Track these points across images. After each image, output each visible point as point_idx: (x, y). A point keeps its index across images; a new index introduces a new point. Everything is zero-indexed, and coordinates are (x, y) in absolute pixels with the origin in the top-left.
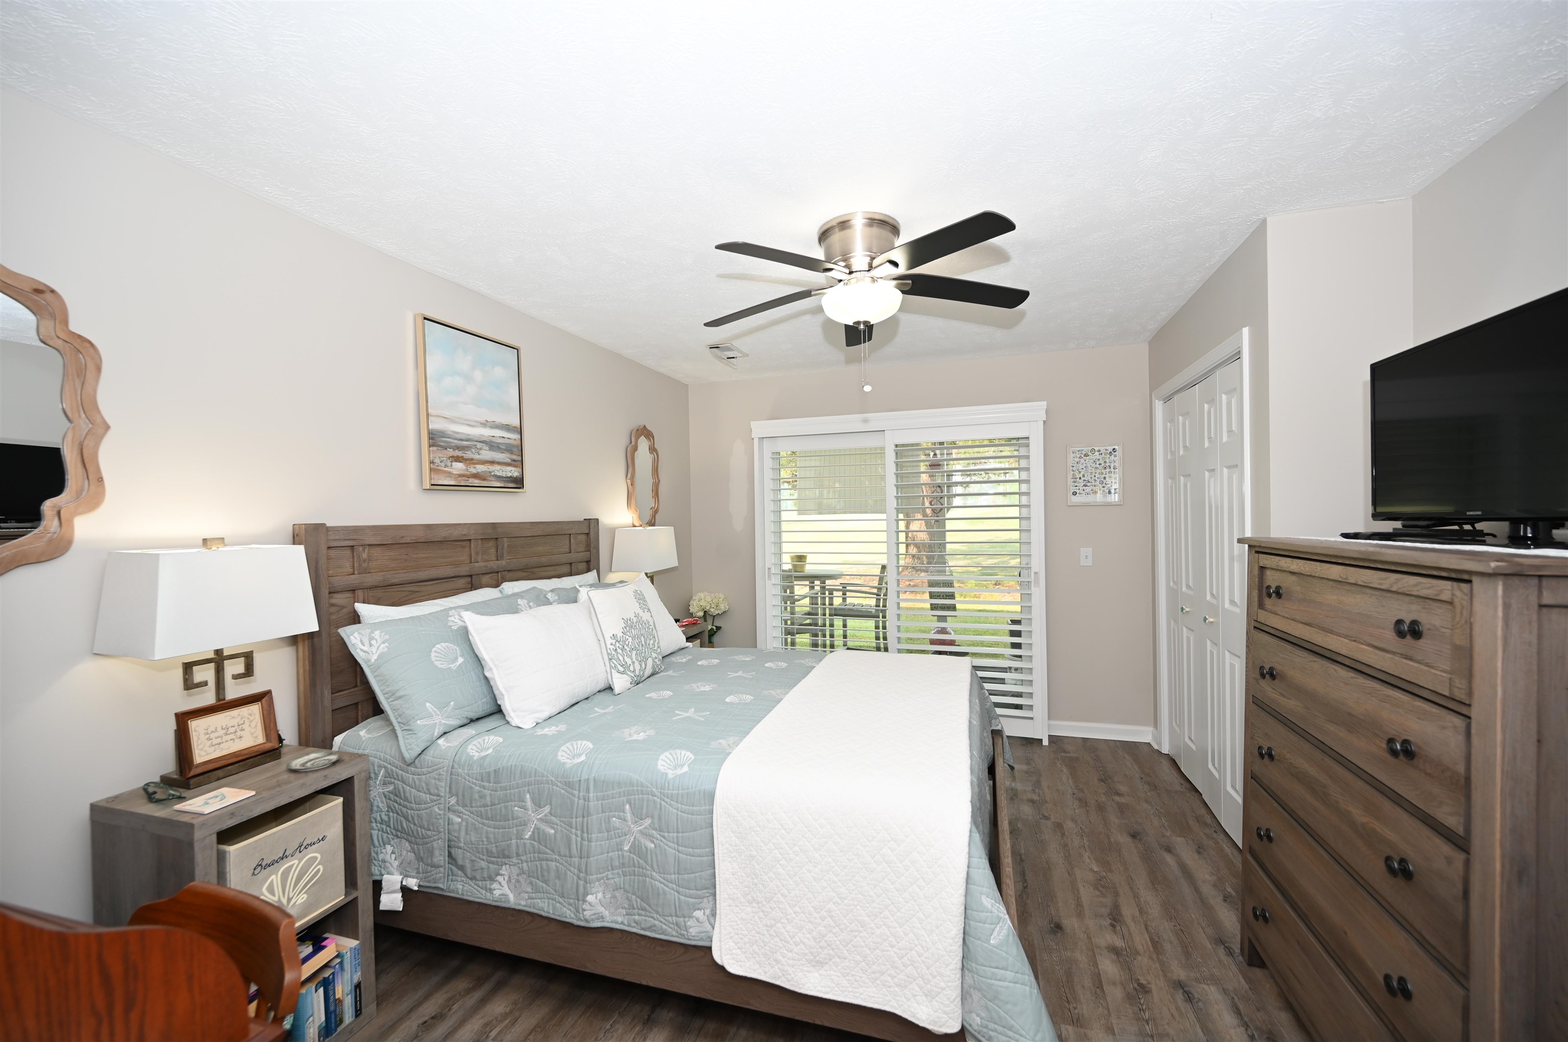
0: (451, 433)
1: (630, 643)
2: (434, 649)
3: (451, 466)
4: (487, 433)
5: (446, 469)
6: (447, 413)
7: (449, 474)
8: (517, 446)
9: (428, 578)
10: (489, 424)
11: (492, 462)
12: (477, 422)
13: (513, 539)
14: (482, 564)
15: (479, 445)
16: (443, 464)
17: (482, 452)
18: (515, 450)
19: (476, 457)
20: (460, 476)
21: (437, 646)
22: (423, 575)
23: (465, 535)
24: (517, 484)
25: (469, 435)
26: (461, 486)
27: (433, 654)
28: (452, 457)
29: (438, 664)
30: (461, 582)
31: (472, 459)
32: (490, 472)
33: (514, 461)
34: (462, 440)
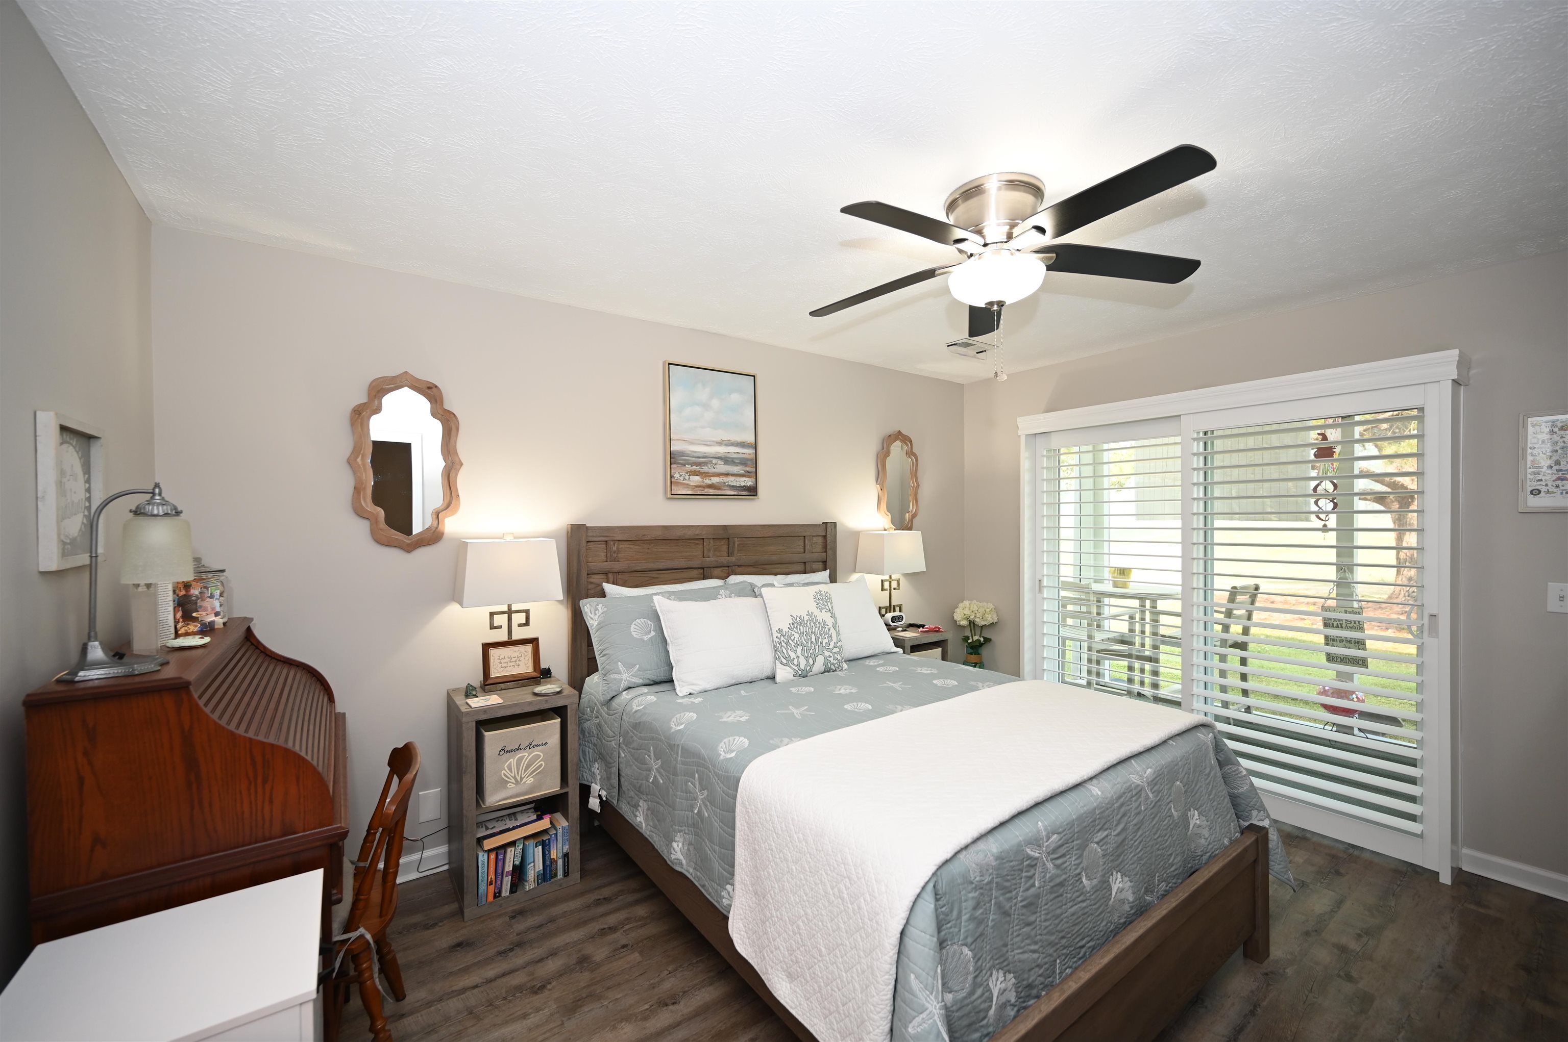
0: (689, 453)
1: (796, 639)
2: (634, 623)
3: (689, 478)
4: (722, 450)
5: (684, 482)
6: (686, 437)
7: (687, 486)
8: (751, 460)
9: (665, 567)
10: (724, 443)
11: (727, 475)
12: (713, 441)
13: (744, 539)
14: (713, 559)
15: (714, 461)
16: (682, 478)
17: (716, 466)
18: (749, 463)
19: (712, 470)
20: (697, 486)
21: (637, 620)
22: (660, 565)
23: (698, 535)
24: (750, 492)
25: (705, 453)
26: (699, 494)
27: (633, 626)
28: (690, 472)
29: (634, 634)
30: (695, 573)
31: (708, 473)
32: (724, 483)
33: (748, 472)
34: (699, 457)
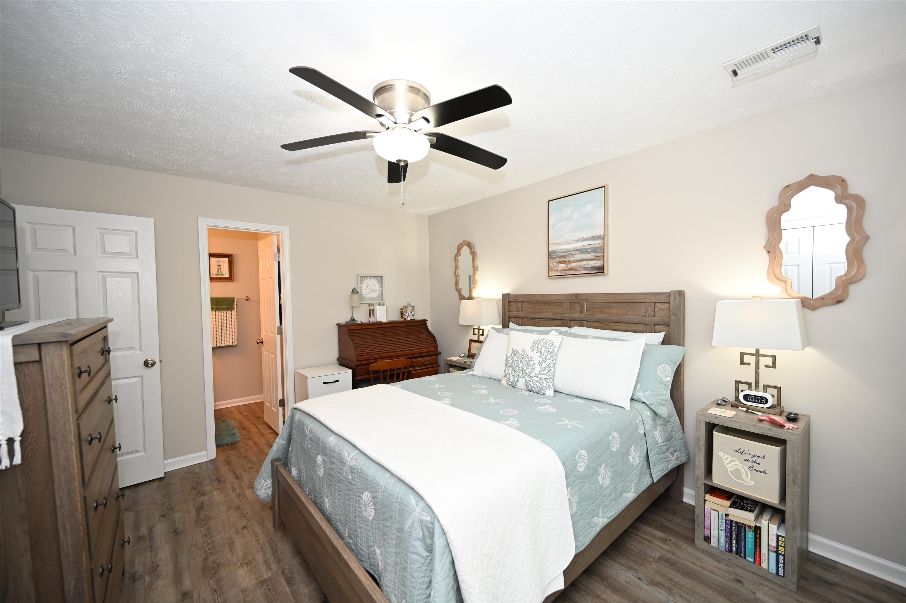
0: (559, 250)
3: (558, 266)
4: (579, 245)
5: (555, 268)
6: (557, 242)
7: (557, 270)
8: (600, 247)
10: (580, 240)
11: (582, 260)
12: (573, 240)
13: (592, 303)
14: (568, 315)
15: (573, 253)
16: (554, 266)
17: (575, 256)
18: (598, 250)
19: (572, 259)
20: (562, 270)
22: (539, 316)
23: (559, 299)
24: (599, 270)
25: (568, 249)
26: (563, 276)
28: (559, 262)
30: (559, 322)
31: (569, 261)
32: (580, 266)
33: (598, 256)
34: (564, 252)
